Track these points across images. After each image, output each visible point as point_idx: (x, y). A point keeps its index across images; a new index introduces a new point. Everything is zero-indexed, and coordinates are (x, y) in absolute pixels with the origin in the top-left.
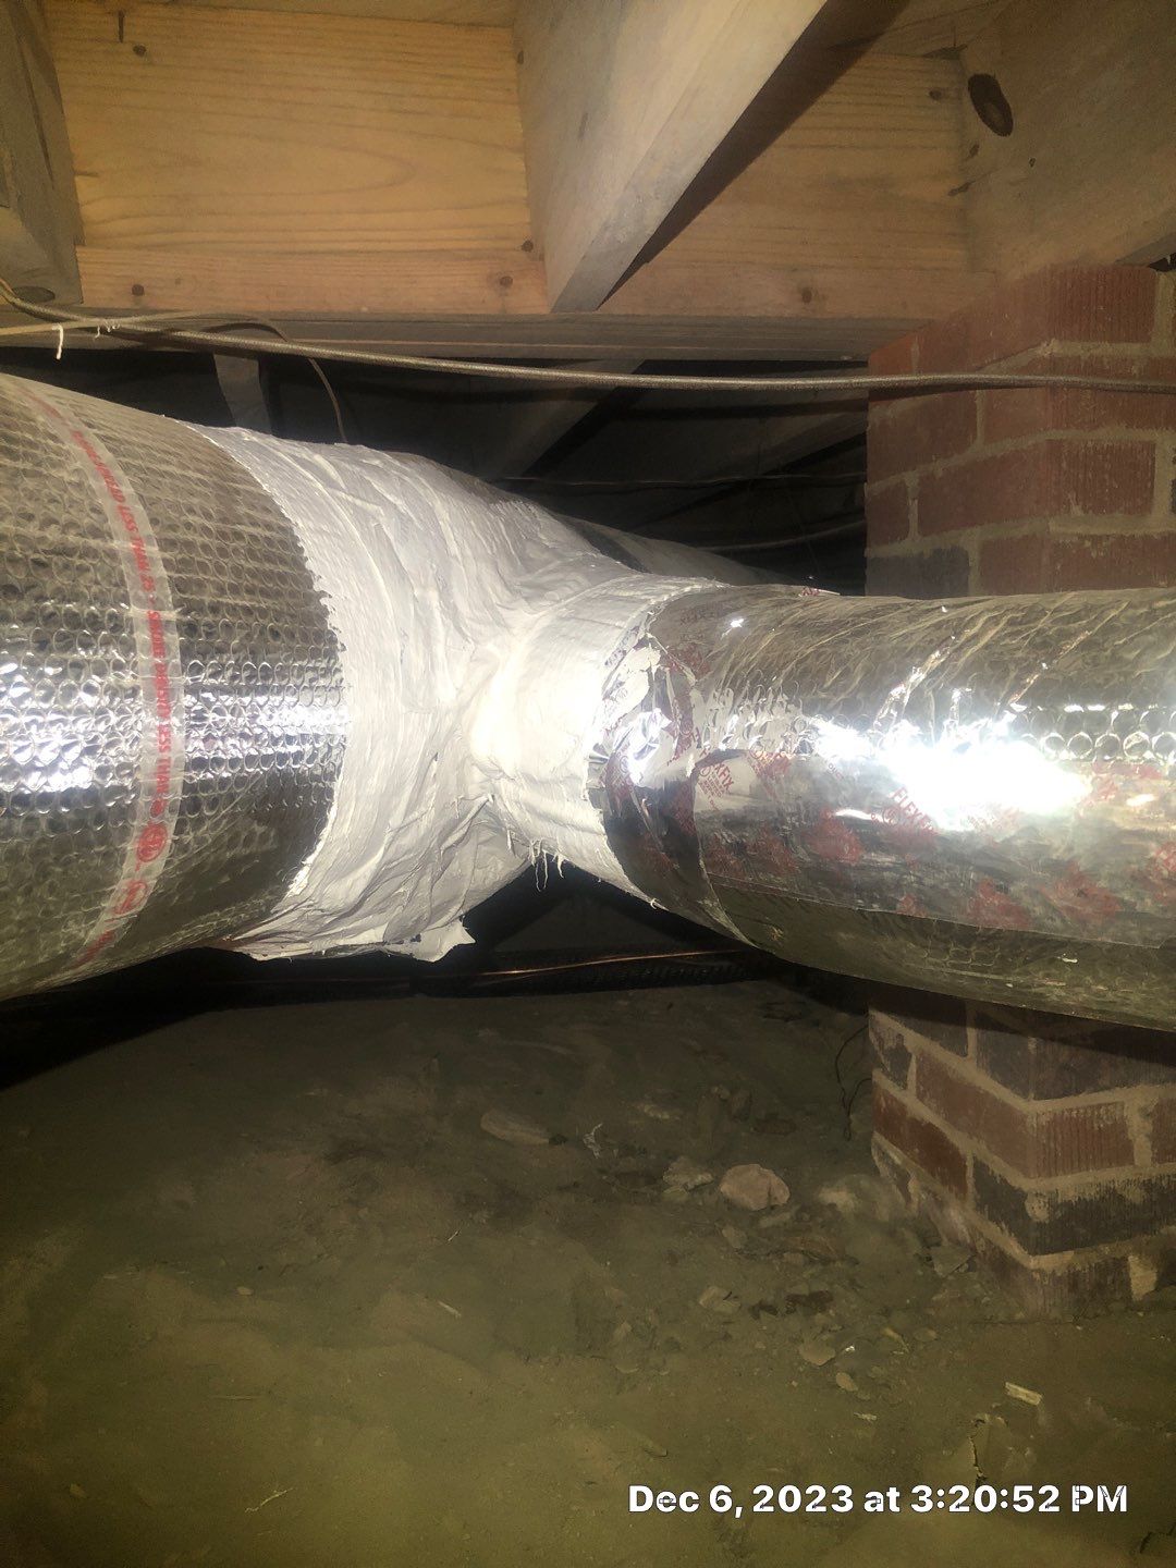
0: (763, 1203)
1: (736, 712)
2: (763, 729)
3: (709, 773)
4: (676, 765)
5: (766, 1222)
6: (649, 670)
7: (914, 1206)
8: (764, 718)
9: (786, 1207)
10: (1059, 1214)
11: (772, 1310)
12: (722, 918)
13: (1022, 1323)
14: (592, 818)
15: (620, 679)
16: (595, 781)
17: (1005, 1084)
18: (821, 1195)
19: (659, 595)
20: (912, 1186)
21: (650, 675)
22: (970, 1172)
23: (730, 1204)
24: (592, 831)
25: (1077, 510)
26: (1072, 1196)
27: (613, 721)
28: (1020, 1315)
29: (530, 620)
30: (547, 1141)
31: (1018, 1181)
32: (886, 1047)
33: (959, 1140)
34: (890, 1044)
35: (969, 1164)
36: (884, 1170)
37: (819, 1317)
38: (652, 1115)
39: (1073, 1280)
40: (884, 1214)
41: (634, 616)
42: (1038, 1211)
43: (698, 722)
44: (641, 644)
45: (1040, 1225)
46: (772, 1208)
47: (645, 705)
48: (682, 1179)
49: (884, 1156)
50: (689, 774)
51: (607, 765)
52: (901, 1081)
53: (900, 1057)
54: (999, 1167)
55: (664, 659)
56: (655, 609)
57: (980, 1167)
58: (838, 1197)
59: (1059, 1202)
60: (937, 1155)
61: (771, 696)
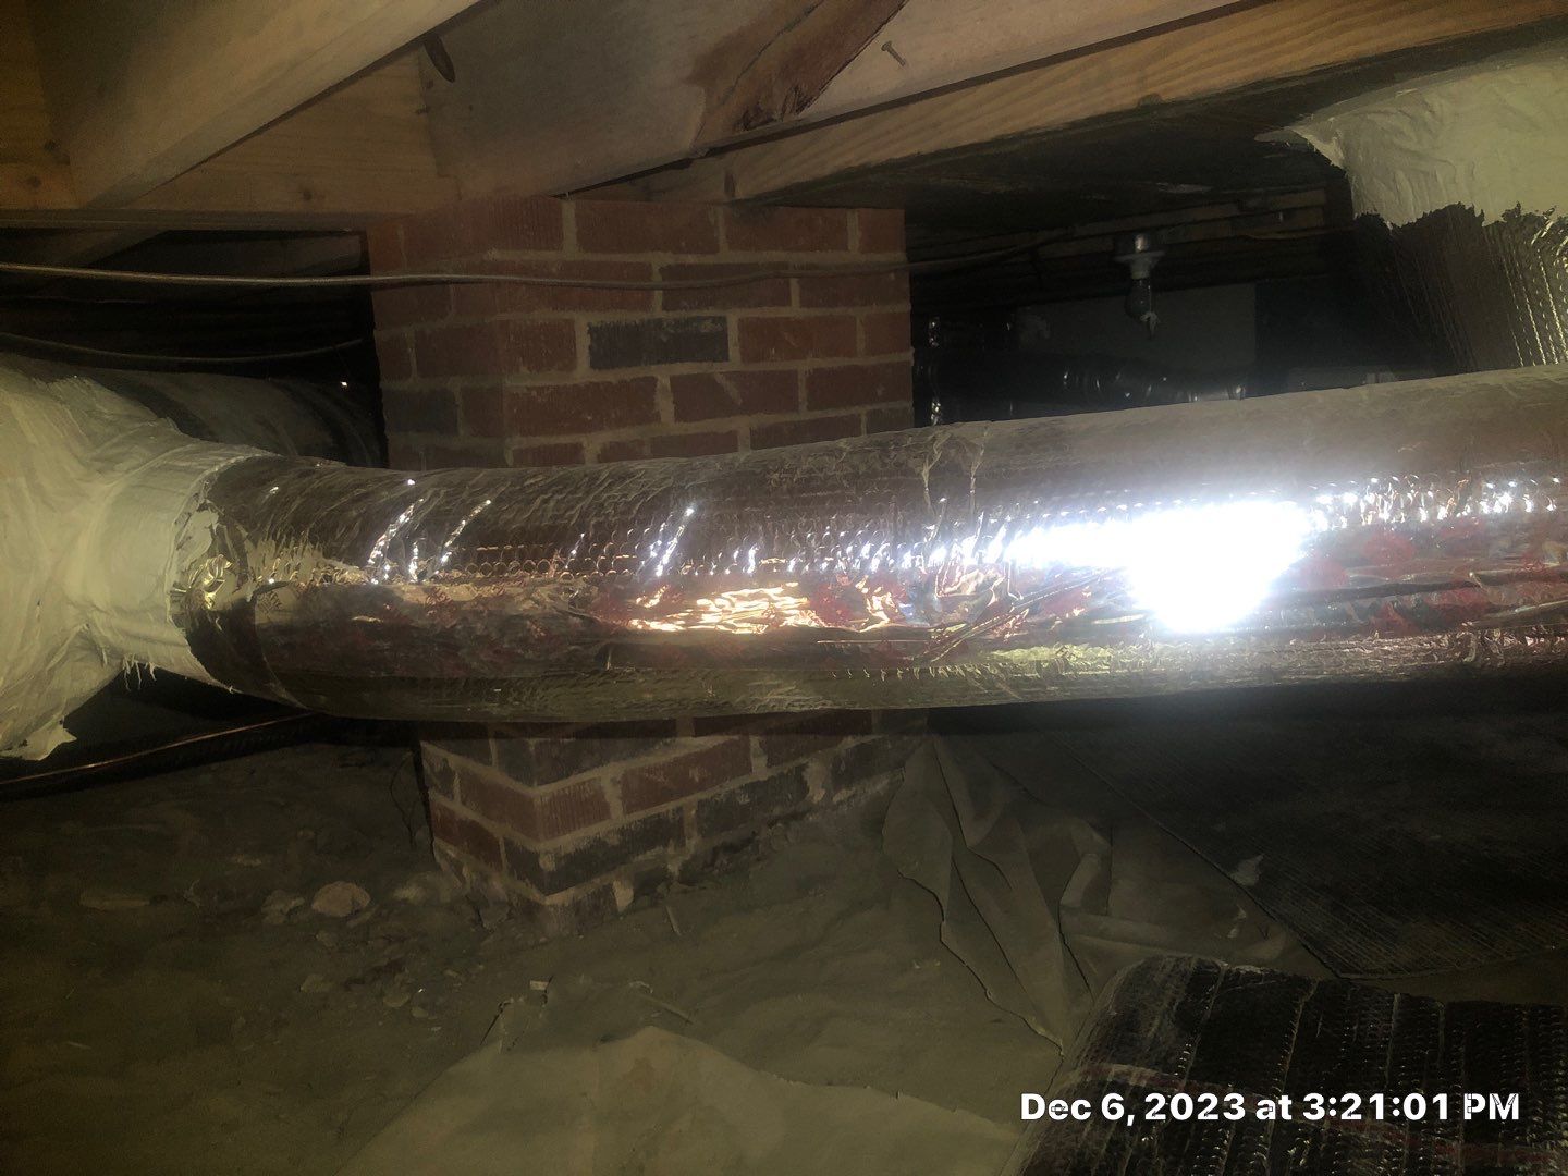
0: (348, 911)
1: (279, 556)
2: (297, 568)
3: (263, 597)
4: (238, 594)
5: (352, 924)
6: (211, 527)
7: (468, 887)
8: (297, 560)
9: (368, 908)
10: (563, 863)
11: (361, 981)
12: (284, 694)
13: (545, 944)
14: (178, 635)
15: (188, 535)
16: (177, 609)
17: (517, 779)
18: (395, 895)
19: (212, 466)
20: (465, 871)
21: (212, 531)
22: (503, 849)
23: (321, 917)
24: (177, 645)
25: (524, 370)
26: (571, 849)
27: (186, 564)
28: (543, 940)
29: (106, 489)
30: (148, 903)
31: (533, 846)
32: (436, 770)
33: (492, 827)
34: (438, 768)
35: (501, 842)
36: (443, 864)
37: (399, 977)
38: (245, 864)
39: (577, 906)
40: (446, 897)
41: (194, 484)
42: (547, 864)
43: (251, 563)
44: (202, 508)
45: (551, 874)
46: (357, 911)
47: (211, 553)
48: (278, 907)
49: (444, 855)
50: (249, 600)
51: (186, 599)
52: (449, 793)
53: (447, 775)
54: (520, 839)
55: (222, 520)
56: (209, 478)
57: (508, 843)
58: (410, 892)
59: (563, 854)
60: (480, 843)
61: (301, 545)
